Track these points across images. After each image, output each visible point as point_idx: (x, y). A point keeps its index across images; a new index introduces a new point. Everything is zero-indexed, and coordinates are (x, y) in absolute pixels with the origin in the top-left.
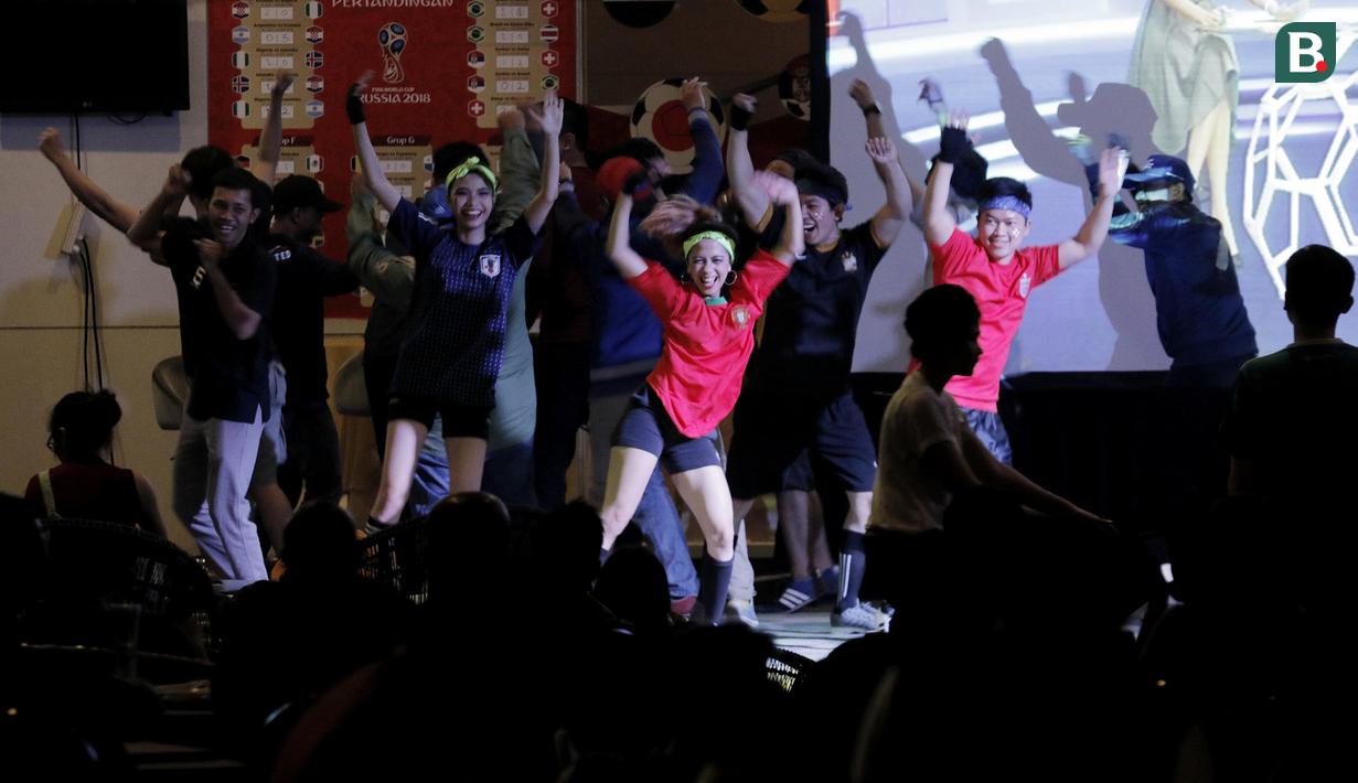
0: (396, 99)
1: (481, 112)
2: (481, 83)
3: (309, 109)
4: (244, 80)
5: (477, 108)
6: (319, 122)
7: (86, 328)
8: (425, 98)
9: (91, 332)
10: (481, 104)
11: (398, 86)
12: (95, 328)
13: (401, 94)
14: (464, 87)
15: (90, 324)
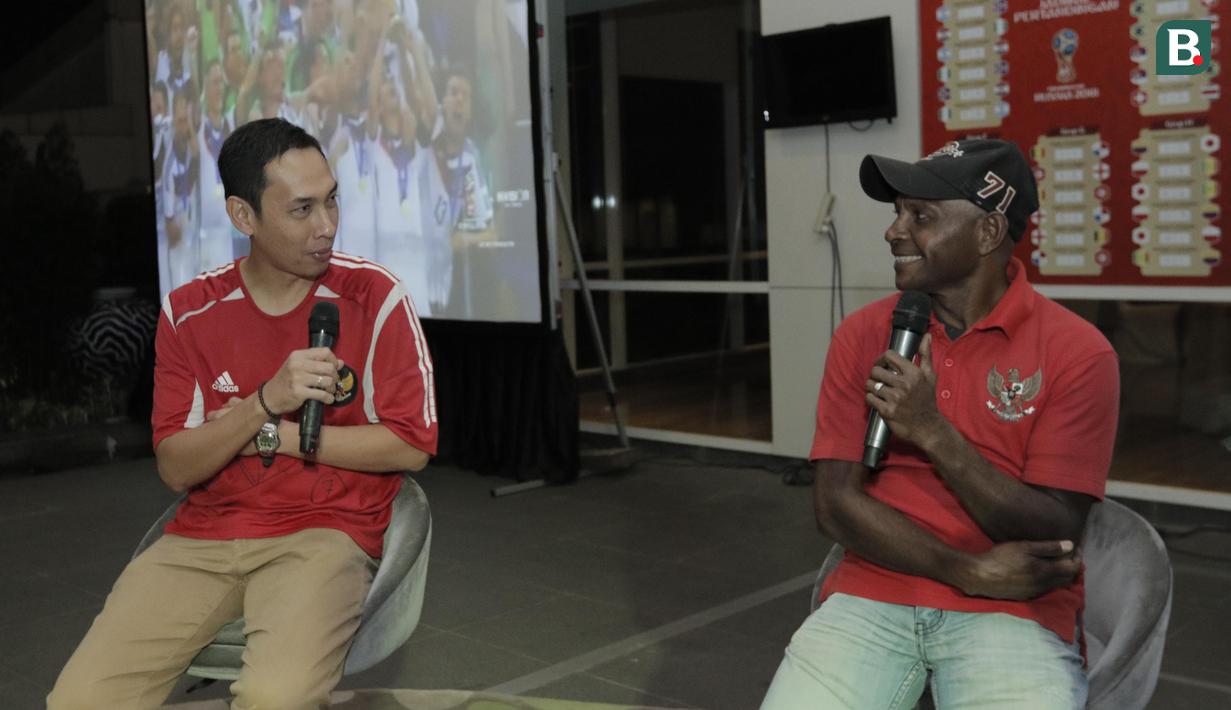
0: (1067, 96)
1: (1145, 101)
2: (1143, 74)
3: (997, 109)
4: (948, 90)
5: (1139, 98)
6: (1006, 120)
7: (833, 288)
8: (1093, 93)
9: (837, 292)
10: (1145, 94)
11: (1070, 83)
12: (840, 288)
13: (1073, 92)
14: (1128, 78)
15: (837, 285)
